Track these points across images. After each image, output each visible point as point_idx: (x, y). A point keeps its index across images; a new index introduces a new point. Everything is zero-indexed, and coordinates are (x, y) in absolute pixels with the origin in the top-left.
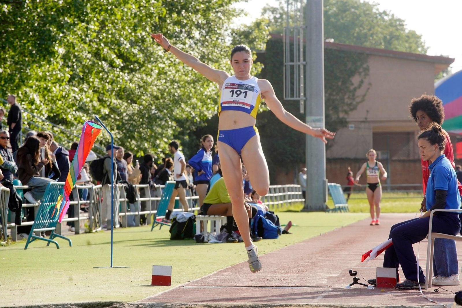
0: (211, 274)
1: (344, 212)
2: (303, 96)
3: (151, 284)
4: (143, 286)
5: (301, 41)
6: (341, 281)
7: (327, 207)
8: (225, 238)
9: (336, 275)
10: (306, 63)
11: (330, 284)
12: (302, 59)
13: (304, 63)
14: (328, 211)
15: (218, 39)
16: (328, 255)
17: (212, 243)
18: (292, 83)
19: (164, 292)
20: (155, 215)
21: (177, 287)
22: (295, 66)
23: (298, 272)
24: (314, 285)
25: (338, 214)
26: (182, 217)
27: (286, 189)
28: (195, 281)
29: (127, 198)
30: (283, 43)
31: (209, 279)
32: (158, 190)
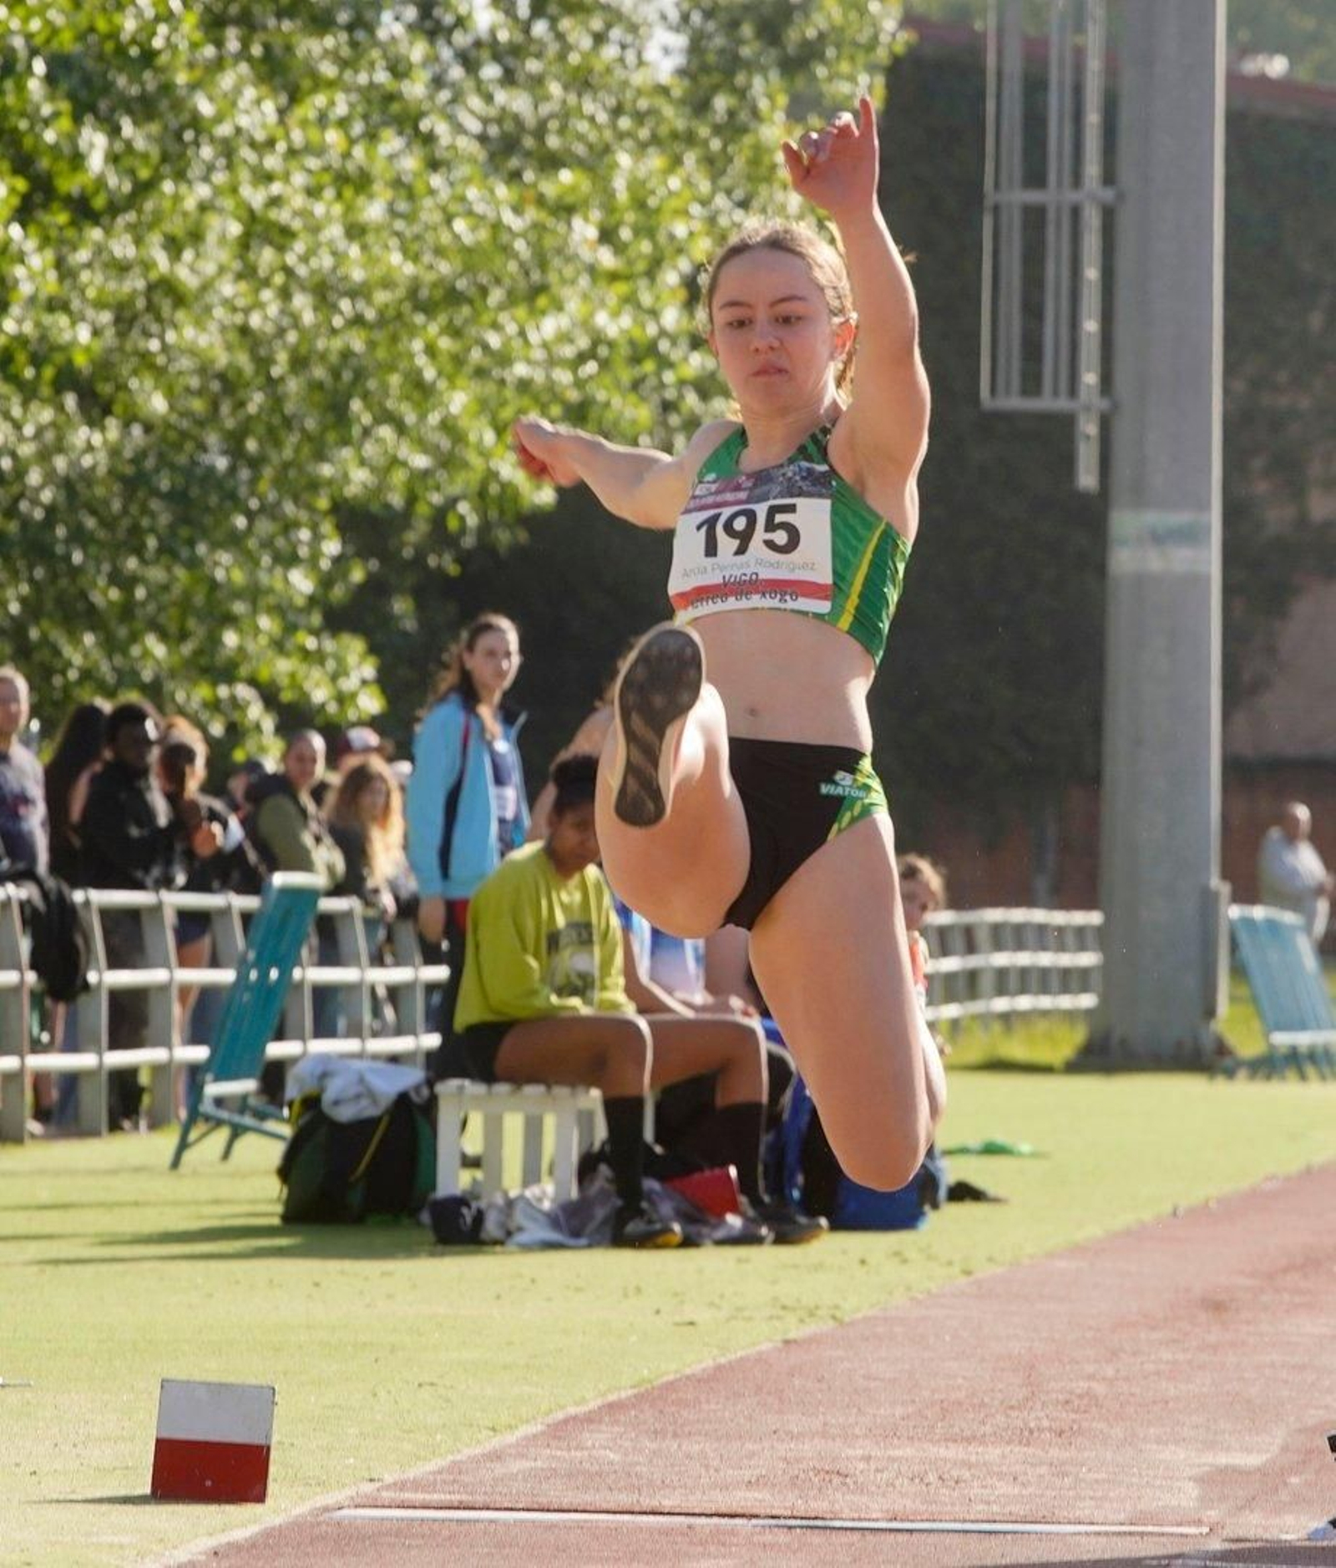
0: (511, 1438)
1: (1323, 1078)
2: (1096, 392)
3: (147, 1490)
4: (100, 1501)
5: (1094, 65)
6: (1284, 1496)
7: (1222, 1049)
8: (604, 1222)
9: (1253, 1460)
10: (1121, 197)
11: (1213, 1515)
12: (1092, 169)
13: (1108, 194)
14: (1230, 1073)
15: (599, 39)
16: (1212, 1338)
17: (527, 1248)
18: (1033, 310)
19: (224, 1539)
20: (195, 1073)
21: (302, 1509)
22: (1051, 215)
23: (1026, 1436)
24: (1122, 1517)
25: (1286, 1092)
26: (352, 1091)
27: (982, 937)
28: (412, 1473)
29: (34, 966)
30: (982, 72)
31: (499, 1469)
32: (218, 926)
